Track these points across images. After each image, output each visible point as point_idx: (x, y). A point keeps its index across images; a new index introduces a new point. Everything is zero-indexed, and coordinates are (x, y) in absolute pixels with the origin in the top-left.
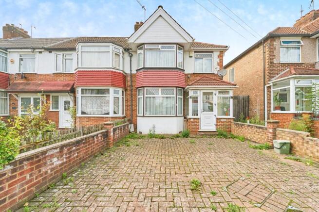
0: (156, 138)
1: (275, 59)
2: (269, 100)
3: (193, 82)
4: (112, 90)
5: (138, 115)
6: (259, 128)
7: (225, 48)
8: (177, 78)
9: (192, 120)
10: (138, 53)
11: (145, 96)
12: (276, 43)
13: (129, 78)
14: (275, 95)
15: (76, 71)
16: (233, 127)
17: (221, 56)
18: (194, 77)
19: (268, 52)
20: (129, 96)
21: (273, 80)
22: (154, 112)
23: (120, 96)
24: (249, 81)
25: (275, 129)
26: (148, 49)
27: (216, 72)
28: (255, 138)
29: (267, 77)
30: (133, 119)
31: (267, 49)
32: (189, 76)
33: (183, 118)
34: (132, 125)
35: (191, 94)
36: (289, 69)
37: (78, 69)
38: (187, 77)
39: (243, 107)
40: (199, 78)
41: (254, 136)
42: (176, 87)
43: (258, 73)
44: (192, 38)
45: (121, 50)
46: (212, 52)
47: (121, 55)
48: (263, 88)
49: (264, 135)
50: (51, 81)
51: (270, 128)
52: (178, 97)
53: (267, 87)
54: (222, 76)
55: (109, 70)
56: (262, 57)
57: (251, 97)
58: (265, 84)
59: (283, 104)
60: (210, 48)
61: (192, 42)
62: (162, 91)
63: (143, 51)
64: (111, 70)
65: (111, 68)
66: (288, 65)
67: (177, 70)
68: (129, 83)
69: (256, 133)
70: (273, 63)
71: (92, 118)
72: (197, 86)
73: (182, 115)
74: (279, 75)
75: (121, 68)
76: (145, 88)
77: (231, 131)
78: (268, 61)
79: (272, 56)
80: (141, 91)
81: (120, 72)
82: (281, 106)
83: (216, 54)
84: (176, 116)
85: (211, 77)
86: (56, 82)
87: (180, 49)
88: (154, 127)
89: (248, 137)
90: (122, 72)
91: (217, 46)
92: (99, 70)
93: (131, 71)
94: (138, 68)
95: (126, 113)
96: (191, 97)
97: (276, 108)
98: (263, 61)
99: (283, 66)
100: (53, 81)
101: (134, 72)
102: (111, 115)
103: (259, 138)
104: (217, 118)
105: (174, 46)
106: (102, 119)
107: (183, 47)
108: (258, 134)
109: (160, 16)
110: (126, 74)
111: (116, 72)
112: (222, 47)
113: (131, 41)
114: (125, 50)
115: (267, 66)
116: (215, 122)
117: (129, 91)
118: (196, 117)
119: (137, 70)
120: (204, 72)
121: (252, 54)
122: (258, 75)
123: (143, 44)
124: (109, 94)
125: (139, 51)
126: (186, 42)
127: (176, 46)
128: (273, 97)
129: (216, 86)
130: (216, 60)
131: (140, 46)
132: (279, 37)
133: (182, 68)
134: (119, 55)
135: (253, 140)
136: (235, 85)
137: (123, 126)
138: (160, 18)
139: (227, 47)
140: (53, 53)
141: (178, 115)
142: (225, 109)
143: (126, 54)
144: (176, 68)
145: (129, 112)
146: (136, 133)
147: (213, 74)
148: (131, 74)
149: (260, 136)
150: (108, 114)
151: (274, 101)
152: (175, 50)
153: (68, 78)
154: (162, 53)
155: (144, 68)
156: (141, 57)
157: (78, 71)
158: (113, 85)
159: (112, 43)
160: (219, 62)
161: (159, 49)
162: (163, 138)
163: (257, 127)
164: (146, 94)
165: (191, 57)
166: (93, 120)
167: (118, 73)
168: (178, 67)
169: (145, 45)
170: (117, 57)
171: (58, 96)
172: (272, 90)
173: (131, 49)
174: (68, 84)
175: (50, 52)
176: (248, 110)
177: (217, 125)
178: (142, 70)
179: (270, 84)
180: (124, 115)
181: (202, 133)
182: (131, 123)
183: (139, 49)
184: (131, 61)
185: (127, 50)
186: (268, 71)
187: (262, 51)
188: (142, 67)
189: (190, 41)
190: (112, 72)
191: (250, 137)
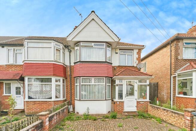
0: (90, 119)
1: (179, 56)
2: (174, 87)
3: (119, 73)
4: (54, 79)
5: (76, 99)
6: (175, 113)
7: (142, 47)
8: (106, 70)
9: (118, 103)
10: (75, 49)
11: (81, 84)
12: (180, 44)
13: (68, 69)
14: (180, 83)
15: (24, 63)
16: (150, 108)
17: (139, 53)
18: (119, 68)
19: (174, 51)
20: (69, 84)
21: (178, 72)
22: (88, 97)
23: (61, 83)
24: (158, 72)
25: (192, 117)
26: (83, 46)
27: (135, 65)
28: (170, 121)
29: (173, 69)
30: (72, 101)
31: (173, 48)
32: (115, 68)
33: (111, 100)
34: (72, 106)
35: (117, 82)
36: (189, 64)
37: (25, 62)
38: (114, 68)
39: (154, 91)
40: (123, 70)
41: (170, 119)
42: (106, 77)
43: (165, 66)
44: (119, 38)
45: (61, 46)
46: (133, 50)
47: (61, 51)
48: (169, 77)
49: (180, 120)
50: (4, 71)
51: (187, 116)
52: (107, 84)
53: (173, 77)
54: (140, 68)
55: (51, 62)
56: (169, 54)
57: (160, 83)
58: (171, 75)
59: (184, 90)
60: (131, 47)
61: (118, 41)
62: (94, 80)
63: (79, 47)
64: (53, 62)
65: (53, 61)
66: (189, 61)
67: (107, 63)
68: (69, 73)
69: (172, 117)
70: (178, 59)
71: (37, 102)
72: (122, 77)
73: (110, 98)
74: (182, 68)
75: (62, 61)
76: (81, 78)
77: (147, 111)
78: (174, 57)
79: (177, 54)
80: (77, 80)
81: (61, 64)
82: (184, 91)
83: (136, 51)
84: (106, 100)
85: (132, 69)
86: (8, 72)
87: (109, 47)
88: (88, 109)
89: (164, 118)
90: (62, 64)
91: (136, 45)
92: (43, 62)
93: (70, 63)
94: (76, 62)
95: (67, 97)
96: (117, 85)
97: (179, 93)
98: (170, 57)
99: (185, 61)
100: (5, 71)
101: (72, 64)
102: (54, 99)
103: (175, 121)
104: (137, 101)
105: (104, 44)
106: (46, 103)
107: (111, 45)
108: (173, 117)
109: (93, 19)
110: (66, 66)
111: (57, 64)
112: (140, 46)
113: (69, 39)
114: (65, 46)
115: (173, 61)
116: (136, 105)
117: (69, 79)
118: (121, 100)
119: (75, 63)
120: (126, 65)
121: (161, 52)
122: (165, 68)
123: (79, 42)
124: (51, 82)
125: (76, 48)
126: (114, 41)
127: (106, 44)
128: (178, 84)
129: (137, 77)
130: (136, 56)
131: (77, 43)
132: (182, 39)
133: (110, 62)
134: (60, 51)
135: (168, 122)
136: (151, 76)
137: (62, 110)
138: (93, 21)
139: (144, 46)
140: (5, 48)
141: (107, 99)
142: (143, 94)
143: (66, 50)
144: (106, 62)
145: (69, 95)
146: (74, 113)
147: (133, 66)
148: (70, 66)
149: (175, 120)
150: (51, 98)
151: (178, 88)
152: (105, 47)
153: (18, 69)
154: (94, 49)
155: (80, 61)
156: (77, 52)
157: (25, 63)
158: (55, 75)
159: (53, 40)
160: (138, 57)
161: (92, 46)
162: (95, 120)
163: (172, 112)
164: (82, 83)
165: (117, 53)
166: (38, 103)
167: (58, 65)
168: (107, 61)
169: (81, 43)
170: (58, 52)
171: (10, 83)
172: (177, 79)
173: (70, 46)
174: (18, 73)
175: (3, 47)
176: (157, 93)
177: (137, 107)
178: (78, 63)
179: (176, 74)
180: (65, 98)
181: (126, 114)
182: (70, 105)
183: (76, 46)
184: (70, 55)
185: (66, 47)
186: (174, 65)
187: (169, 50)
188: (79, 60)
189: (117, 40)
190: (54, 64)
191: (165, 119)
